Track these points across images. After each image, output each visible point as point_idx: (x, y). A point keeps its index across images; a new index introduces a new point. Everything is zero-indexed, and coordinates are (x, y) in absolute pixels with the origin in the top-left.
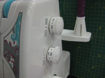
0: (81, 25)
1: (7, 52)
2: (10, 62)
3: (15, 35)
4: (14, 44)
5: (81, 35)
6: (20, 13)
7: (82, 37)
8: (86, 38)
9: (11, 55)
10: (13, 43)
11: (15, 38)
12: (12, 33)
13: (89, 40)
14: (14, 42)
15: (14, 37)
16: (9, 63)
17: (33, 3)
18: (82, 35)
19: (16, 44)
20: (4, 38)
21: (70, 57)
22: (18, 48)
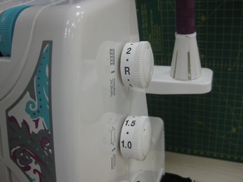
0: (189, 53)
1: (18, 147)
2: (30, 173)
3: (36, 103)
4: (37, 127)
5: (190, 78)
6: (45, 43)
7: (193, 82)
8: (201, 84)
9: (32, 156)
10: (34, 123)
11: (39, 112)
12: (27, 97)
13: (209, 89)
14: (37, 122)
15: (33, 107)
16: (28, 176)
17: (78, 14)
18: (192, 78)
19: (41, 127)
20: (7, 111)
21: (163, 132)
22: (49, 135)
